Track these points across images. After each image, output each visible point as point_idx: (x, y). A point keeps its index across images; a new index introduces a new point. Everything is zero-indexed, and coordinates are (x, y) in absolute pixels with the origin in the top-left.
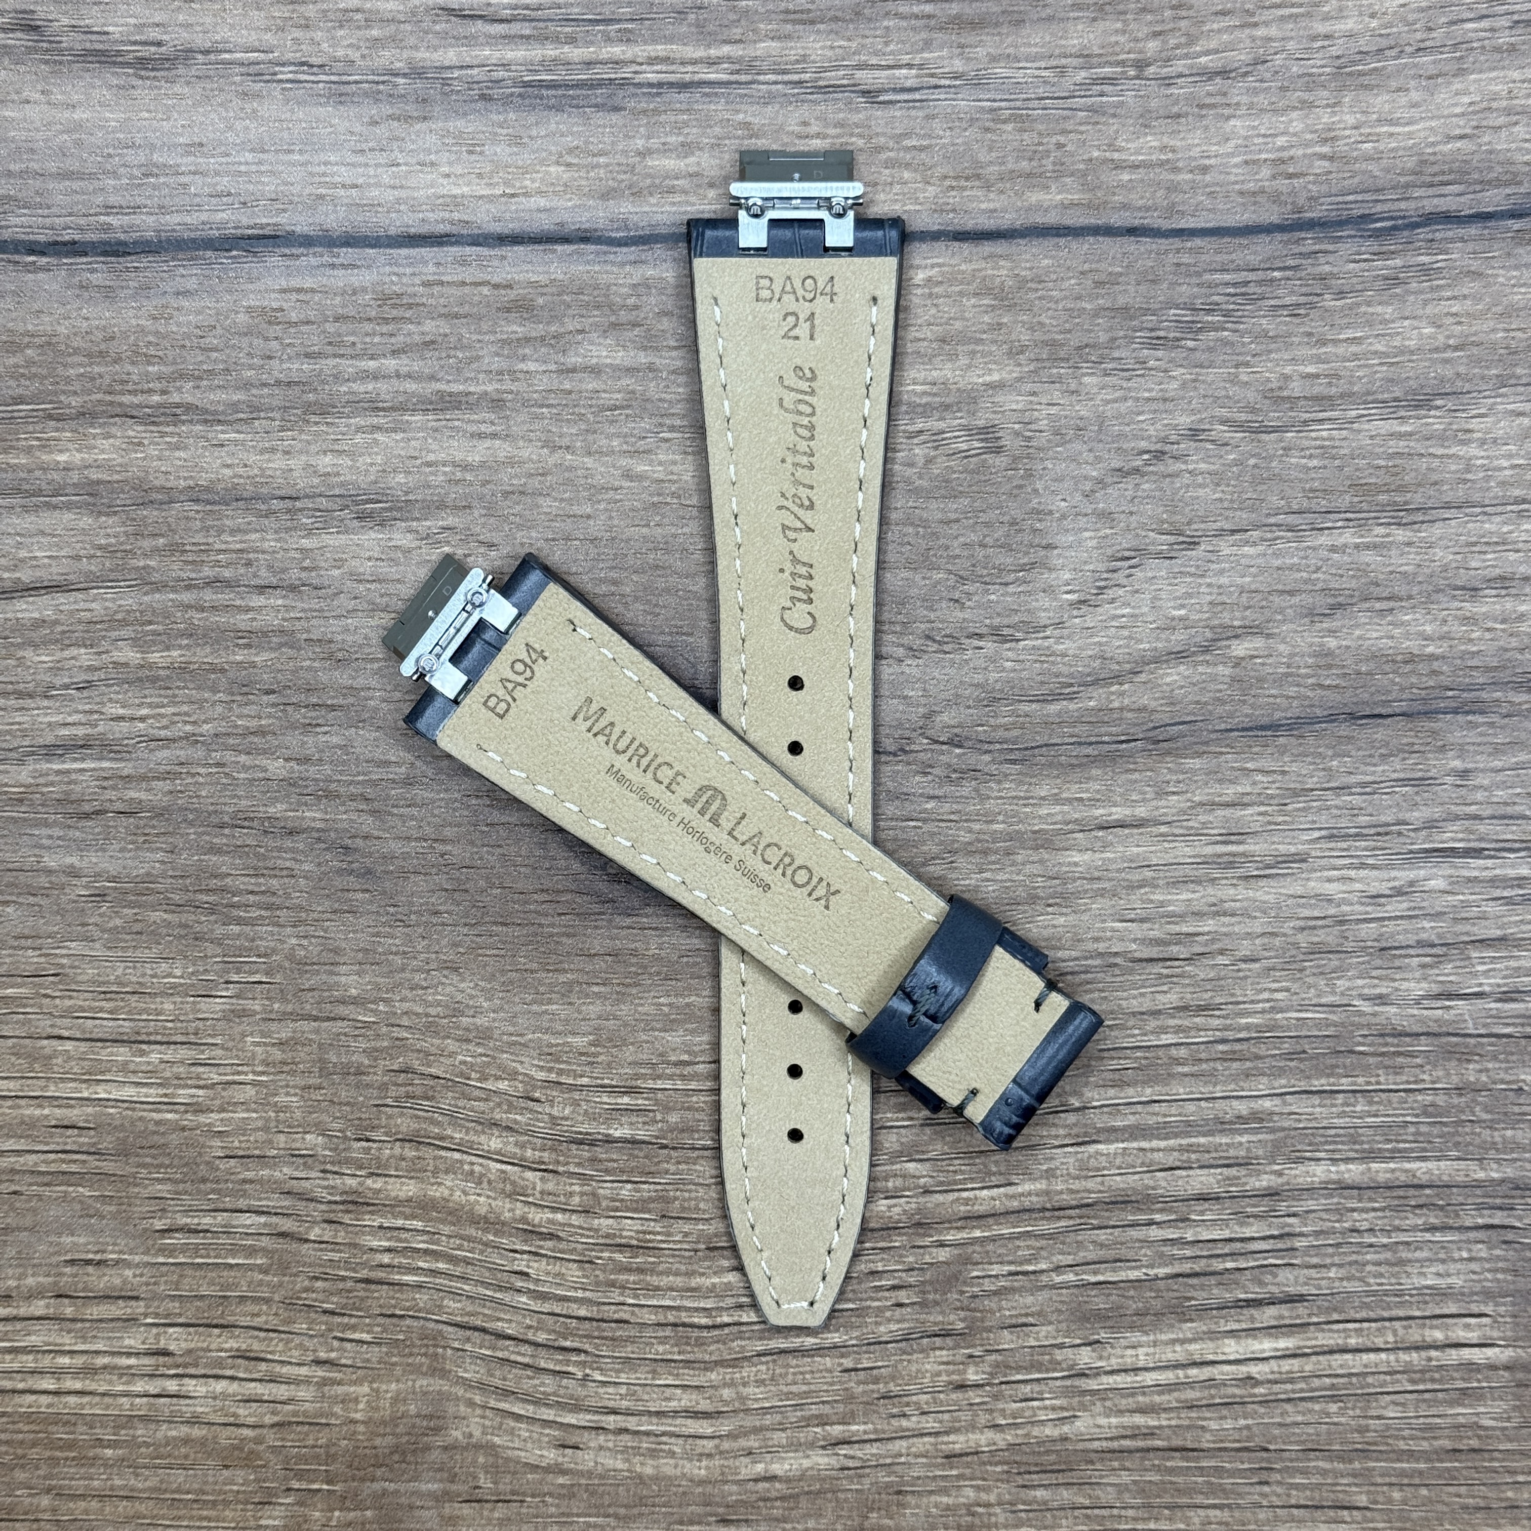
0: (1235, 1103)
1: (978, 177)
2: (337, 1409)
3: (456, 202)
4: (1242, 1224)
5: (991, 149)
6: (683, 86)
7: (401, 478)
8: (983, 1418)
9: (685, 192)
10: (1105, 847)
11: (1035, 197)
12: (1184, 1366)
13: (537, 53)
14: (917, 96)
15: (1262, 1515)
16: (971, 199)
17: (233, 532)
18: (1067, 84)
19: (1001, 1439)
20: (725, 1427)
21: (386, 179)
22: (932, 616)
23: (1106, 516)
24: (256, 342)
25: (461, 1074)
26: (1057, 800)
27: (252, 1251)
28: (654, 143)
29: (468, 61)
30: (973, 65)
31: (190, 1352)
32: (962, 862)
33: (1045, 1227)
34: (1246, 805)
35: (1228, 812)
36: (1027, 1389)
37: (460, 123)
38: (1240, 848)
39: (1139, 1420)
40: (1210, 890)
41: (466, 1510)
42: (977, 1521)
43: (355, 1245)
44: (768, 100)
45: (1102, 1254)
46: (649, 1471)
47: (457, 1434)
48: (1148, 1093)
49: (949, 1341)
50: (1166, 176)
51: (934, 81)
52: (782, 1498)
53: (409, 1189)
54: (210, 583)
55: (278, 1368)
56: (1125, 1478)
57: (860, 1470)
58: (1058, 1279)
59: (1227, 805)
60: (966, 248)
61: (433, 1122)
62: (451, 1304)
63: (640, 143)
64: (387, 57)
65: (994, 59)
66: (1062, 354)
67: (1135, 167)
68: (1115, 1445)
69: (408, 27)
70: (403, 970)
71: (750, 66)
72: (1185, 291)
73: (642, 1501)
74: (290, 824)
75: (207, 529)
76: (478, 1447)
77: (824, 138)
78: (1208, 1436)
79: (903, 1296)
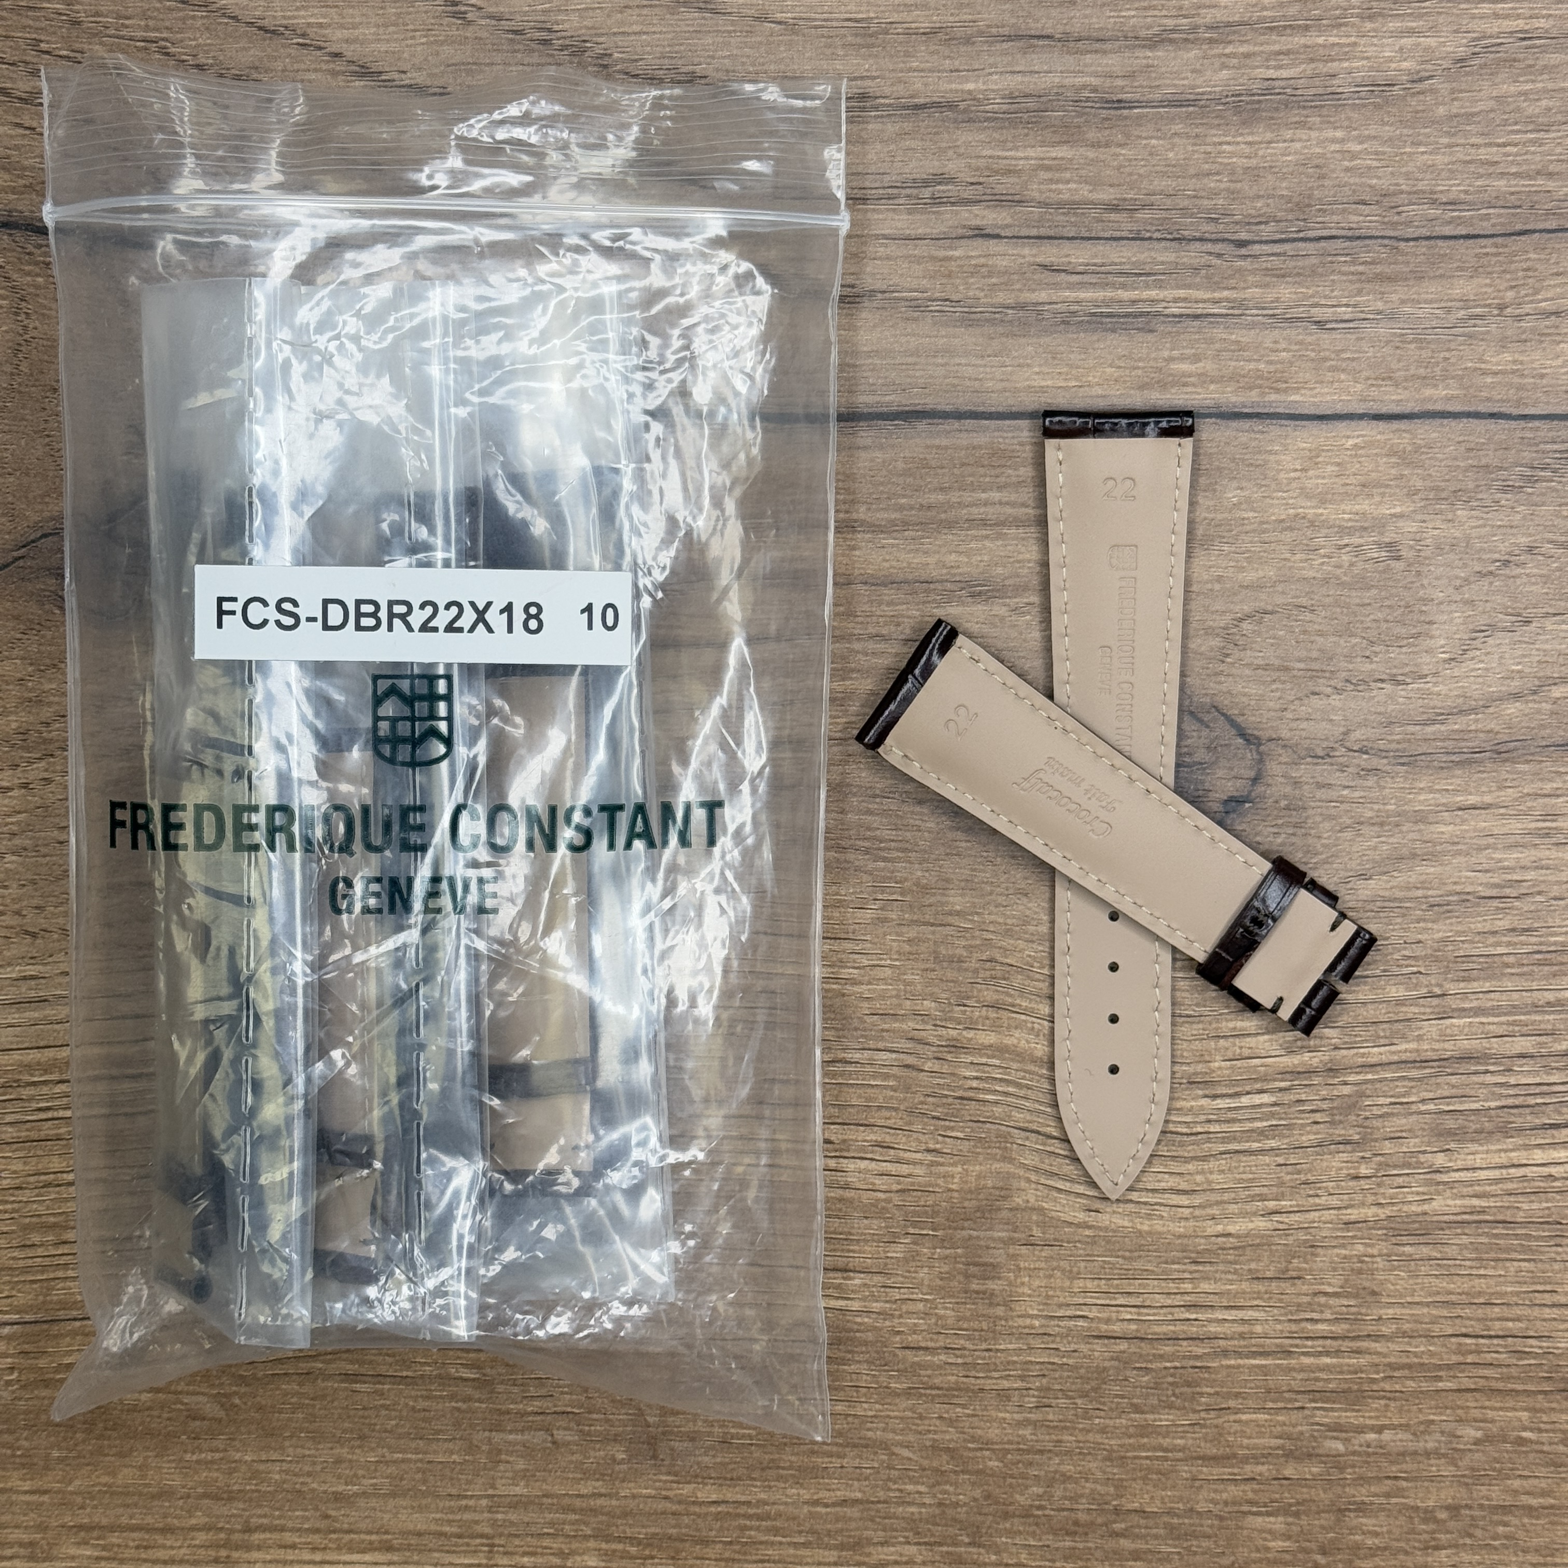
0: (1546, 994)
1: (1390, 378)
2: (940, 1182)
3: (1044, 391)
4: (1548, 1074)
5: (1399, 361)
6: (1197, 317)
7: (1000, 570)
8: (1370, 1199)
9: (1194, 385)
10: (1464, 821)
11: (1428, 392)
12: (1506, 1167)
13: (1100, 294)
14: (1351, 325)
15: (1556, 1266)
16: (1386, 393)
17: (889, 604)
18: (1452, 318)
19: (1382, 1213)
20: (1197, 1200)
21: (998, 376)
22: (1351, 667)
23: (1470, 603)
24: (909, 480)
25: (1028, 964)
26: (1431, 790)
27: (886, 1076)
28: (1175, 353)
29: (1054, 299)
30: (1389, 305)
31: (844, 1141)
32: (1365, 830)
33: (1414, 1073)
34: (1558, 796)
35: (1547, 800)
36: (1400, 1180)
37: (1047, 340)
38: (1554, 825)
39: (1476, 1202)
40: (1533, 852)
41: (1024, 1250)
42: (1364, 1266)
43: (953, 1074)
44: (1252, 326)
45: (1454, 1092)
46: (1146, 1228)
47: (1018, 1201)
48: (1487, 986)
49: (1349, 1147)
50: (1516, 380)
51: (1363, 316)
52: (1234, 1248)
53: (988, 1038)
54: (872, 637)
55: (901, 1154)
56: (1465, 1240)
57: (1287, 1231)
58: (1423, 1108)
59: (1545, 796)
60: (1382, 425)
61: (1008, 994)
62: (1016, 1115)
63: (1166, 354)
64: (1002, 297)
65: (1403, 302)
66: (1443, 495)
67: (1496, 373)
68: (1459, 1218)
69: (1016, 277)
70: (991, 894)
71: (1241, 304)
72: (1527, 456)
73: (1140, 1248)
74: (919, 796)
75: (872, 602)
76: (1033, 1209)
77: (1289, 351)
78: (1521, 1214)
79: (1318, 1117)
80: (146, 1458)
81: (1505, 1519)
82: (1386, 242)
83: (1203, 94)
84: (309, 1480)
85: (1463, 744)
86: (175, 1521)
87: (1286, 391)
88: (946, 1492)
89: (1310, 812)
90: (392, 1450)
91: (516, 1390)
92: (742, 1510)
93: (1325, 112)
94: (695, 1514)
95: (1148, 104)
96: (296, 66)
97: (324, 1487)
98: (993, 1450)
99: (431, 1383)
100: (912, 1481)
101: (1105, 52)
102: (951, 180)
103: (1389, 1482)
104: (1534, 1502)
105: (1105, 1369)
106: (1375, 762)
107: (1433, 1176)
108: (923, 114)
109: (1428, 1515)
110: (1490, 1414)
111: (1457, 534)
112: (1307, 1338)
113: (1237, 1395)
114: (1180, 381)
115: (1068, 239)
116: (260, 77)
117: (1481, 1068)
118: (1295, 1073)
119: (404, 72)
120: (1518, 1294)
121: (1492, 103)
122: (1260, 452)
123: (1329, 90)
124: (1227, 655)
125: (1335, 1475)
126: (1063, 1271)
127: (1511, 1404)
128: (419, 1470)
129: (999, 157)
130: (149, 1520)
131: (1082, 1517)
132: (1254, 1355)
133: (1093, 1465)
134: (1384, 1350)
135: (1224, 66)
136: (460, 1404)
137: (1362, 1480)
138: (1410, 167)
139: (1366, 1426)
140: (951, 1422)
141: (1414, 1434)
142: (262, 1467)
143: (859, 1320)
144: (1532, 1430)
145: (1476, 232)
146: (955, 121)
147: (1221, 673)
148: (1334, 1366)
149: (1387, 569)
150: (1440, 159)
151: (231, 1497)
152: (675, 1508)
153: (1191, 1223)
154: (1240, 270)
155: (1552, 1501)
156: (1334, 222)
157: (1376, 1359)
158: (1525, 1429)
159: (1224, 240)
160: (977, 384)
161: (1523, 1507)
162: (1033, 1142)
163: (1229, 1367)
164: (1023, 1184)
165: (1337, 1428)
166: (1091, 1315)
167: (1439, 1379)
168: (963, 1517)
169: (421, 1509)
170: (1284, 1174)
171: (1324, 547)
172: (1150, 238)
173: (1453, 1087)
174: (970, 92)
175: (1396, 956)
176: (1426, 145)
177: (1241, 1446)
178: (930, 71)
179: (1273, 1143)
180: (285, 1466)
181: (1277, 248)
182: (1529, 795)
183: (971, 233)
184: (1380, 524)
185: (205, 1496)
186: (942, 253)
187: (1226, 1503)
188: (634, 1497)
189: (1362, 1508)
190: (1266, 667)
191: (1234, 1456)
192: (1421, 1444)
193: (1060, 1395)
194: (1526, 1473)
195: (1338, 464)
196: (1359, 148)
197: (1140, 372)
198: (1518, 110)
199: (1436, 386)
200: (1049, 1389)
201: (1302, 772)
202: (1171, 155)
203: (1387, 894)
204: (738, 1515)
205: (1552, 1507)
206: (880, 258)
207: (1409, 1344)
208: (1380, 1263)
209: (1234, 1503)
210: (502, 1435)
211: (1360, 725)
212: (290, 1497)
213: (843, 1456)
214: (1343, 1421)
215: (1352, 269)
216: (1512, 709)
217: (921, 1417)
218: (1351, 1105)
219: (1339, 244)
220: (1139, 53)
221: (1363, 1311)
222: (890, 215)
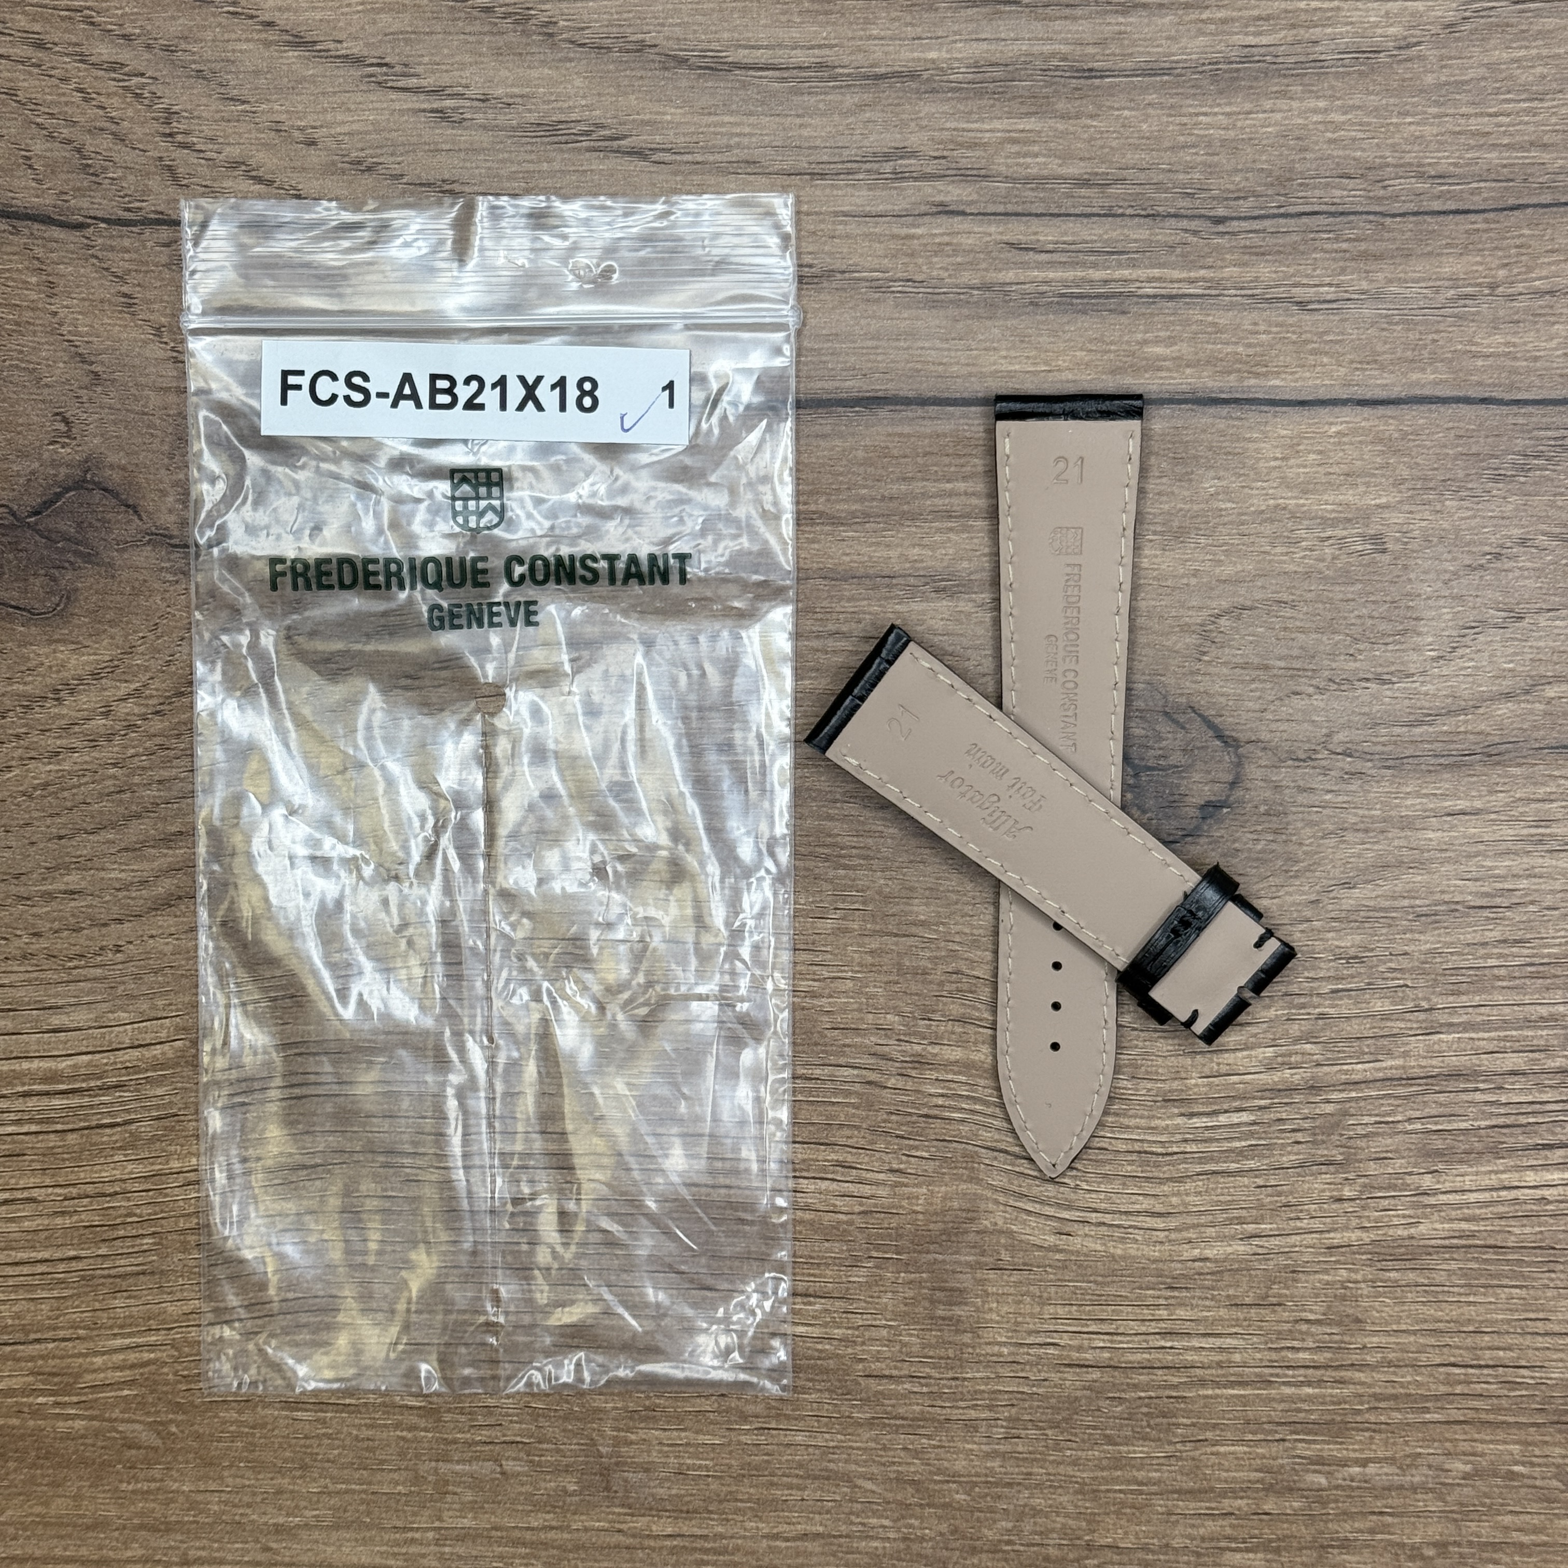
80: (80, 1488)
81: (1495, 1556)
82: (1371, 217)
83: (1177, 62)
84: (249, 1511)
85: (1452, 747)
86: (111, 1553)
87: (1265, 375)
88: (911, 1526)
89: (1291, 817)
90: (335, 1480)
91: (463, 1418)
92: (699, 1544)
93: (1306, 80)
94: (650, 1548)
95: (1122, 73)
96: (226, 36)
97: (265, 1519)
98: (959, 1483)
99: (375, 1411)
100: (875, 1513)
101: (1075, 19)
102: (913, 154)
103: (1374, 1518)
104: (1525, 1539)
105: (1076, 1398)
106: (1359, 765)
107: (1421, 1198)
108: (884, 84)
109: (1415, 1553)
110: (1480, 1447)
111: (1446, 525)
112: (1288, 1367)
113: (1215, 1426)
114: (1154, 365)
115: (1037, 215)
116: (189, 47)
117: (1471, 1086)
118: (1275, 1091)
119: (340, 42)
120: (1509, 1322)
121: (1482, 71)
122: (1238, 441)
123: (1311, 57)
124: (1204, 653)
125: (1317, 1510)
126: (1033, 1296)
127: (1501, 1436)
128: (363, 1502)
129: (964, 130)
130: (84, 1551)
131: (1053, 1552)
132: (1233, 1384)
133: (1064, 1499)
134: (1368, 1380)
135: (1201, 33)
136: (404, 1433)
137: (1346, 1515)
138: (1397, 139)
139: (1349, 1459)
140: (916, 1454)
141: (1400, 1468)
142: (200, 1497)
143: (820, 1347)
144: (1523, 1464)
145: (1466, 207)
146: (917, 91)
147: (1198, 672)
148: (1316, 1396)
149: (1374, 562)
150: (1429, 130)
151: (168, 1528)
152: (629, 1541)
153: (1167, 1247)
154: (1218, 248)
155: (1545, 1538)
156: (1315, 197)
157: (1360, 1390)
158: (1516, 1463)
159: (1200, 216)
160: (940, 368)
161: (1514, 1544)
162: (1002, 1162)
163: (1206, 1397)
164: (991, 1206)
165: (1320, 1461)
166: (1062, 1343)
167: (1427, 1410)
168: (929, 1552)
169: (365, 1542)
170: (1263, 1195)
171: (1304, 539)
172: (1122, 215)
173: (1441, 1105)
174: (933, 61)
175: (1381, 969)
176: (1412, 116)
177: (1219, 1480)
178: (891, 39)
179: (1252, 1164)
180: (224, 1497)
181: (1256, 225)
182: (1521, 799)
183: (934, 209)
184: (1365, 515)
185: (142, 1527)
186: (904, 231)
187: (1203, 1539)
188: (586, 1530)
189: (1345, 1545)
190: (1245, 666)
191: (1212, 1490)
192: (1408, 1478)
193: (1030, 1425)
194: (1518, 1509)
195: (1320, 452)
196: (1343, 118)
197: (1112, 356)
198: (1511, 77)
199: (1423, 370)
200: (1018, 1419)
201: (1282, 775)
202: (1145, 127)
203: (1372, 903)
204: (695, 1549)
205: (1545, 1544)
206: (839, 237)
207: (1395, 1373)
208: (1365, 1289)
209: (1212, 1539)
210: (449, 1466)
211: (1343, 727)
212: (228, 1528)
213: (805, 1488)
214: (1325, 1454)
215: (1335, 246)
216: (1504, 709)
217: (885, 1448)
218: (1333, 1124)
219: (1322, 220)
220: (1110, 19)
221: (1347, 1339)
222: (849, 190)
